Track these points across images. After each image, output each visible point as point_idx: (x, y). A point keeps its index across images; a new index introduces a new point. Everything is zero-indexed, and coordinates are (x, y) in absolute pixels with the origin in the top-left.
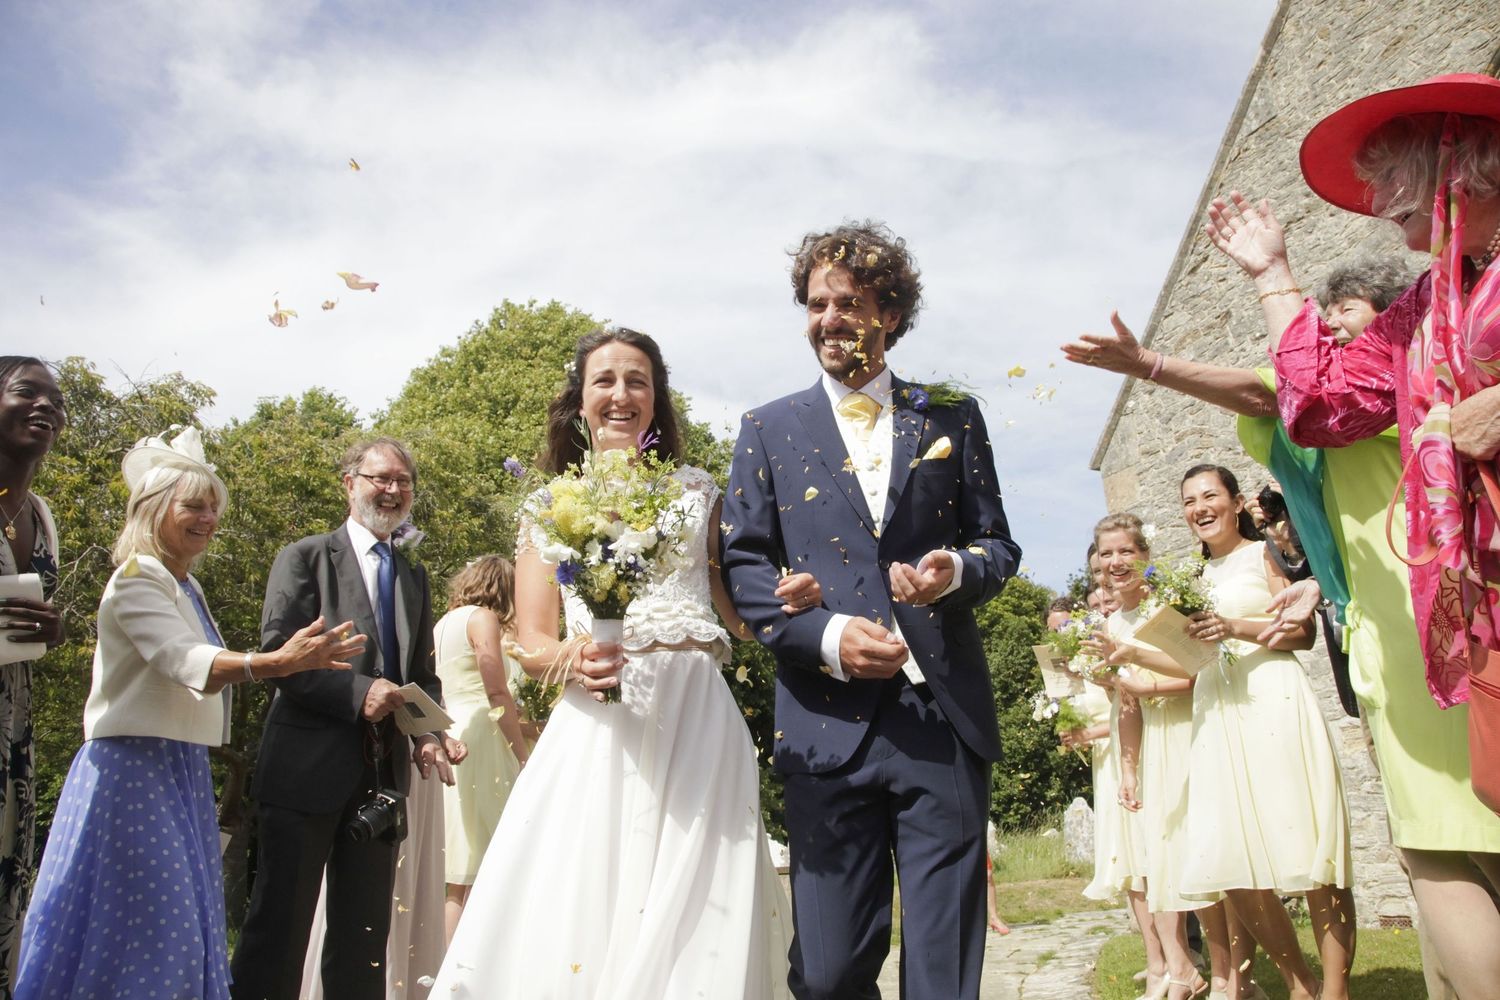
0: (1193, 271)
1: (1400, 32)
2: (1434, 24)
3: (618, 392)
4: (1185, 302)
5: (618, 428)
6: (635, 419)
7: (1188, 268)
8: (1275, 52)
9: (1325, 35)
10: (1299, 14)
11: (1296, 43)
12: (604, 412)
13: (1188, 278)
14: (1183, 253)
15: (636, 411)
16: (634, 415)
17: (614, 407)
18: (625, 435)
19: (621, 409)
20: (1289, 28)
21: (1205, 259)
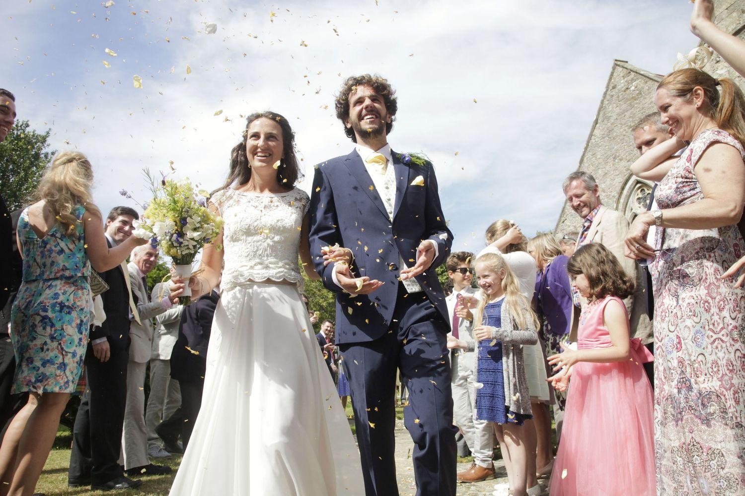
0: (563, 222)
1: (606, 171)
2: (612, 172)
3: (260, 142)
4: (561, 231)
5: (261, 161)
6: (271, 157)
7: (562, 221)
8: (582, 165)
9: (593, 165)
10: (588, 156)
11: (586, 165)
12: (254, 152)
13: (562, 224)
14: (561, 217)
15: (271, 153)
16: (270, 155)
17: (259, 150)
18: (264, 164)
19: (263, 151)
20: (585, 159)
21: (566, 219)
